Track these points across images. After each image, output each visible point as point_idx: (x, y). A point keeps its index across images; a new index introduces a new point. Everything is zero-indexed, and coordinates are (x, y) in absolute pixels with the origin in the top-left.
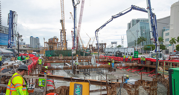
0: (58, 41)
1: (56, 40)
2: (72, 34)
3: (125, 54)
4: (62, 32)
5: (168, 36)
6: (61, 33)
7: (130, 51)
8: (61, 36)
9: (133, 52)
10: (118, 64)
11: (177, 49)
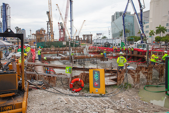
0: (45, 33)
1: (43, 32)
2: (59, 26)
3: (113, 45)
4: (49, 23)
5: (148, 28)
6: (48, 25)
7: (117, 42)
8: (48, 27)
9: (120, 43)
10: (110, 54)
11: (156, 41)
